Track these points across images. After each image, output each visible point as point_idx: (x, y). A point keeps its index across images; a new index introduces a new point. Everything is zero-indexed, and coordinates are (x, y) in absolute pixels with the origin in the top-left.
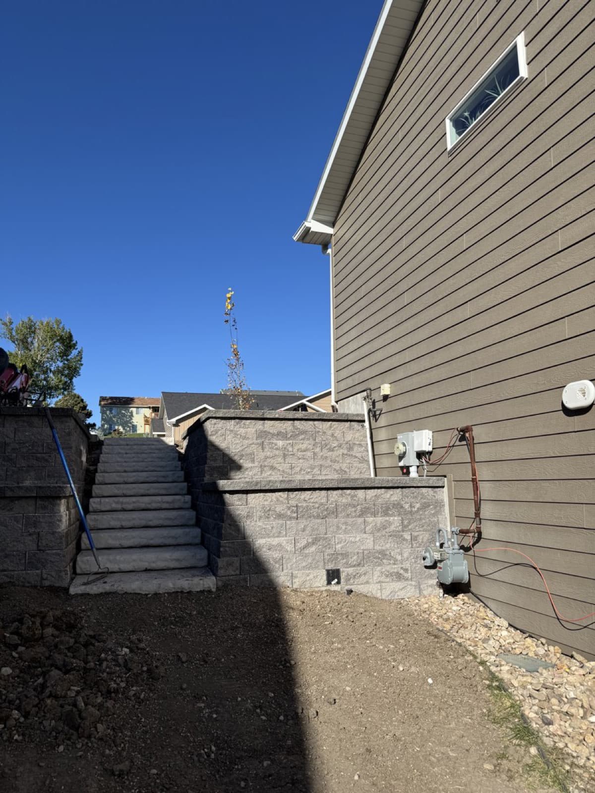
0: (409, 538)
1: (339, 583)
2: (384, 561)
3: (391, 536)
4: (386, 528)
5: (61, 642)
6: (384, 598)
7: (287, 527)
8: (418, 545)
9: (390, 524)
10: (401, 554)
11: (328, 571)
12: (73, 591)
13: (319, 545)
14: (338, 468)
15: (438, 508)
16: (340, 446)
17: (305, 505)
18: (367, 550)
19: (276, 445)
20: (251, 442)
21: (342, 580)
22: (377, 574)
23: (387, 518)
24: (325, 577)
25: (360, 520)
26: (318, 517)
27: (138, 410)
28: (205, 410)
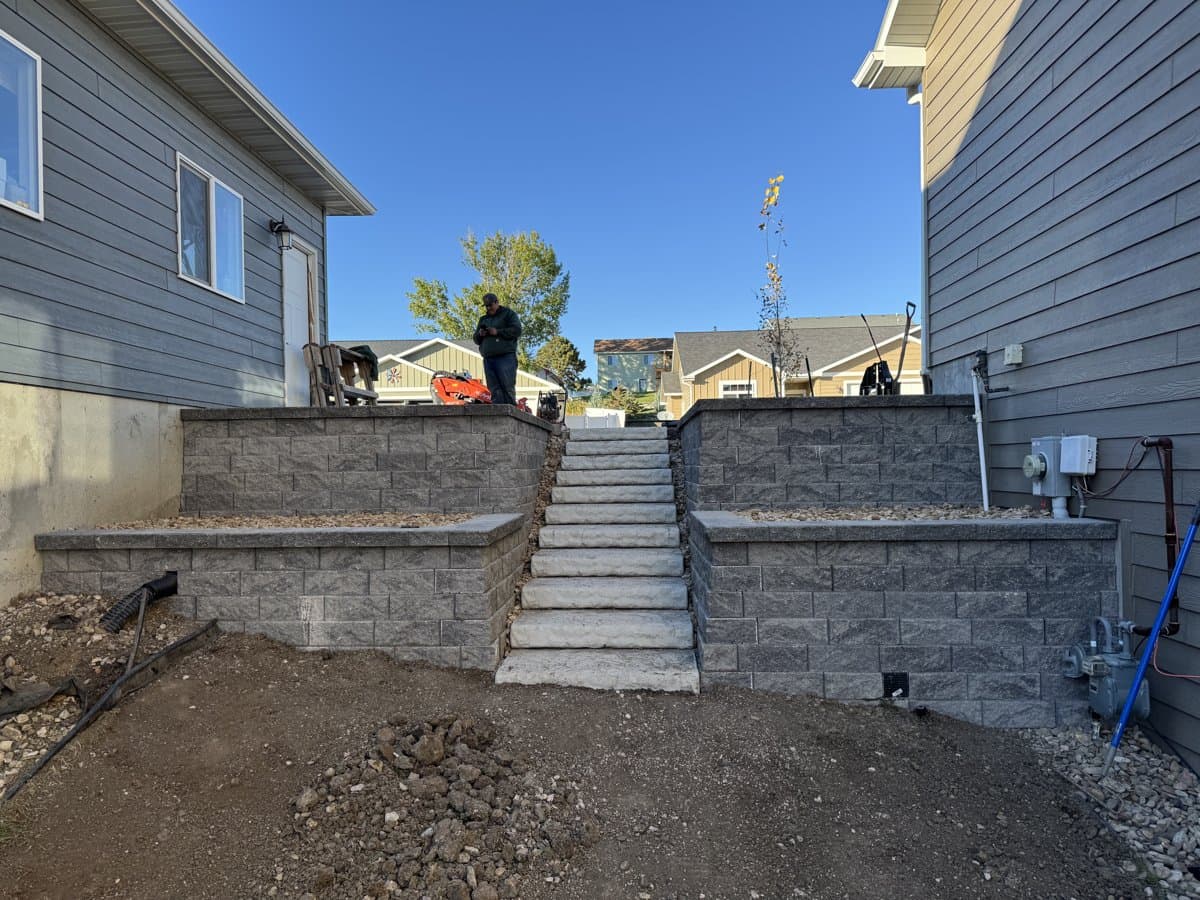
0: (1039, 627)
1: (905, 695)
2: (991, 664)
3: (1004, 623)
4: (995, 611)
5: (464, 772)
6: (987, 723)
7: (816, 602)
8: (1056, 640)
9: (1003, 602)
10: (1023, 654)
11: (886, 676)
12: (501, 677)
13: (871, 634)
14: (923, 490)
15: (1102, 577)
16: (929, 452)
17: (845, 567)
18: (959, 644)
19: (811, 452)
20: (769, 449)
21: (911, 691)
22: (975, 685)
23: (1000, 594)
24: (881, 686)
25: (948, 595)
26: (870, 587)
27: (646, 358)
28: (739, 358)
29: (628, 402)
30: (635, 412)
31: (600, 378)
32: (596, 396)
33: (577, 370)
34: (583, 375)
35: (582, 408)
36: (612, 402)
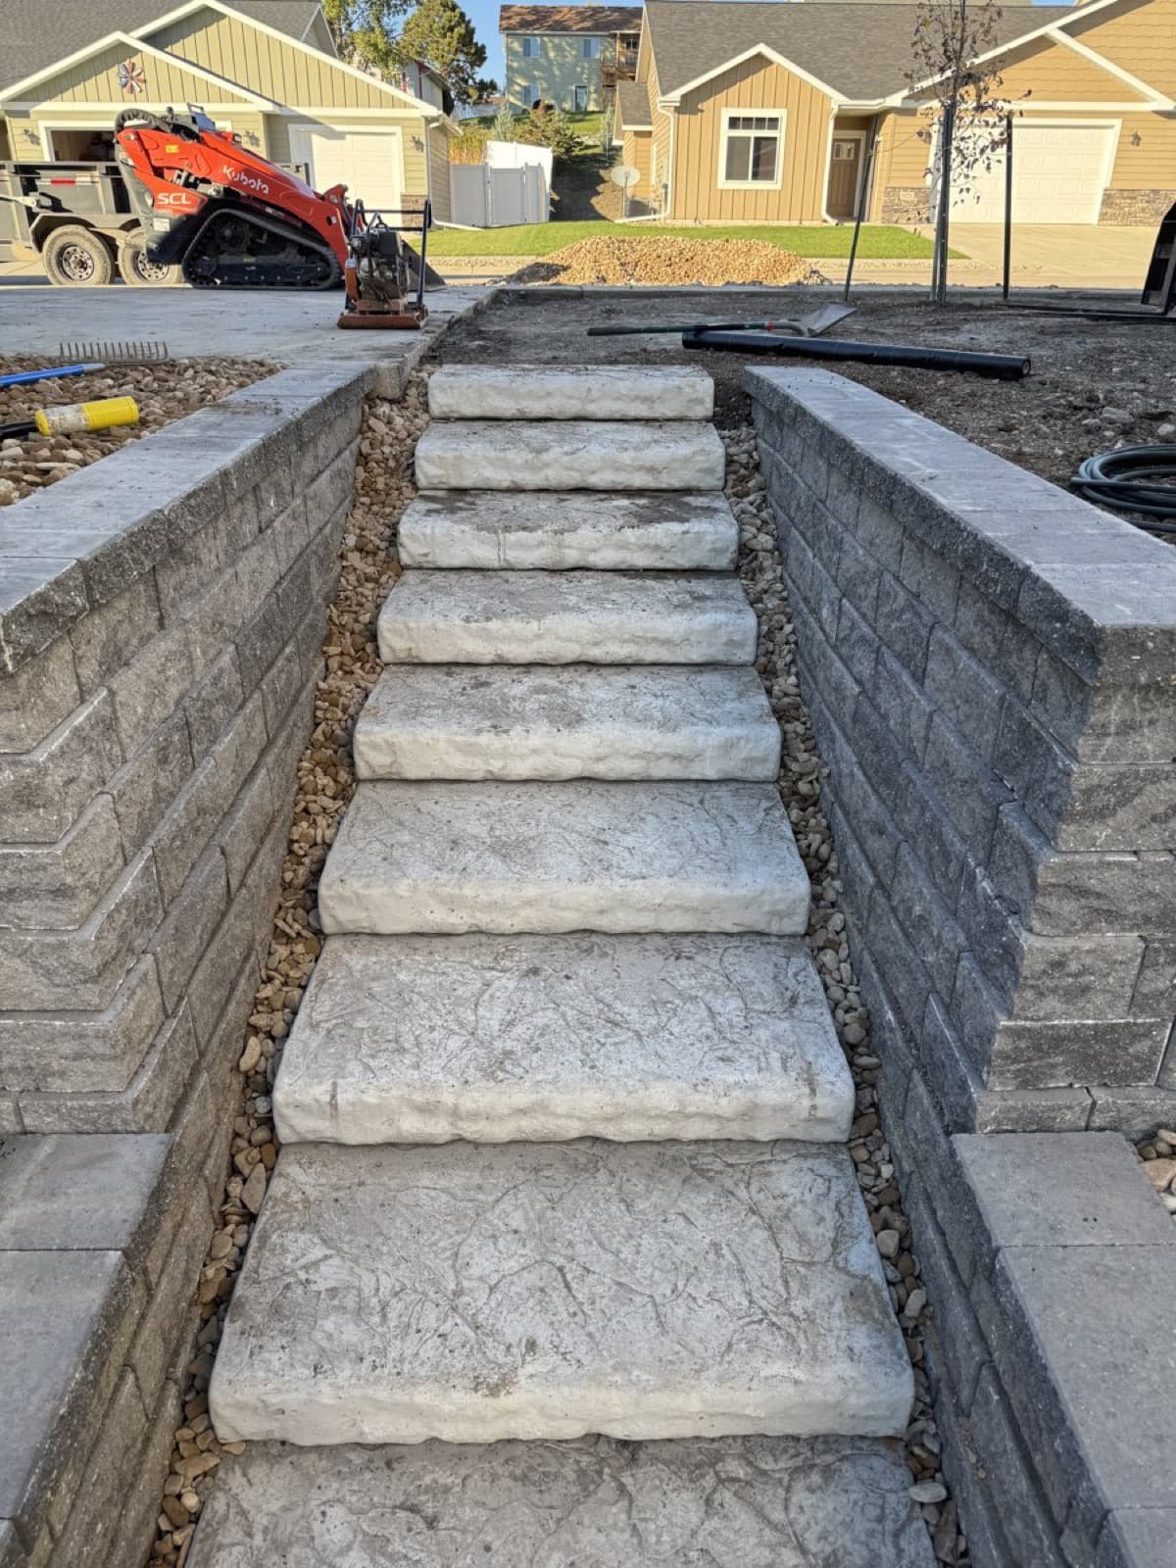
27: (587, 44)
28: (760, 61)
29: (557, 132)
30: (568, 150)
31: (510, 82)
32: (504, 116)
33: (472, 65)
34: (483, 74)
35: (481, 141)
36: (531, 132)
